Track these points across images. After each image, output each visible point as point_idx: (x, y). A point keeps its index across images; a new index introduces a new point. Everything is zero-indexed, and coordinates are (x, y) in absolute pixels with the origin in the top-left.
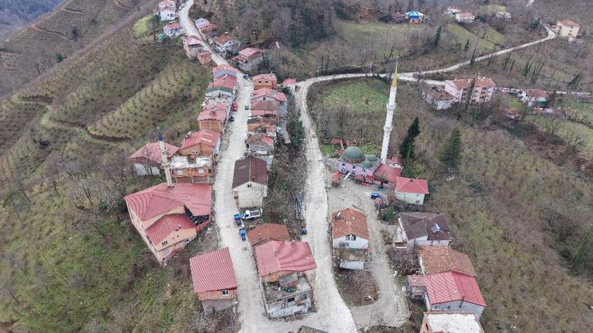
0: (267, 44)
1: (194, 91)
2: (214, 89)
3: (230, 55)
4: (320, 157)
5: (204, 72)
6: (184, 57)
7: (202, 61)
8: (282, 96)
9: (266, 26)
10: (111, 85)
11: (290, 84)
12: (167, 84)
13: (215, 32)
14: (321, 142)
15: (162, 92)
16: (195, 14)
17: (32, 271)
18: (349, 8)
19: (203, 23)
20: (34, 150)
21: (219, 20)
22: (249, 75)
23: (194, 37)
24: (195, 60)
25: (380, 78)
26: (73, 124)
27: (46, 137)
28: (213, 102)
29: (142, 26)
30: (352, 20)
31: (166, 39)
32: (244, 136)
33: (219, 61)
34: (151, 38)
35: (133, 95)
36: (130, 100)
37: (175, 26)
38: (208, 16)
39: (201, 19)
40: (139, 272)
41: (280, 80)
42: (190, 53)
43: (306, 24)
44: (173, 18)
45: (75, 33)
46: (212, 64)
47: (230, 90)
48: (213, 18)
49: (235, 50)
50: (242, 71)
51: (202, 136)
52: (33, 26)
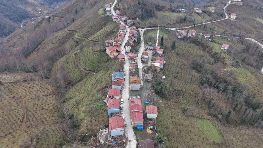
0: (134, 19)
1: (115, 30)
2: (121, 29)
3: (125, 21)
4: (144, 46)
5: (118, 25)
6: (113, 21)
7: (117, 22)
8: (137, 32)
9: (135, 14)
10: (93, 28)
11: (140, 29)
12: (108, 28)
13: (121, 15)
14: (145, 43)
15: (107, 30)
16: (115, 9)
17: (88, 61)
18: (161, 7)
19: (118, 12)
20: (75, 43)
21: (122, 11)
22: (129, 27)
23: (116, 16)
24: (116, 22)
25: (165, 29)
26: (84, 38)
27: (77, 40)
28: (121, 32)
29: (101, 12)
30: (162, 11)
31: (108, 16)
32: (127, 40)
33: (122, 23)
34: (104, 15)
35: (99, 31)
36: (99, 32)
37: (110, 12)
38: (119, 10)
39: (117, 11)
40: (108, 60)
41: (137, 28)
42: (114, 20)
43: (146, 13)
44: (109, 10)
45: (76, 12)
46: (120, 23)
47: (125, 30)
48: (120, 10)
49: (126, 20)
50: (127, 25)
51: (119, 38)
52: (63, 9)
